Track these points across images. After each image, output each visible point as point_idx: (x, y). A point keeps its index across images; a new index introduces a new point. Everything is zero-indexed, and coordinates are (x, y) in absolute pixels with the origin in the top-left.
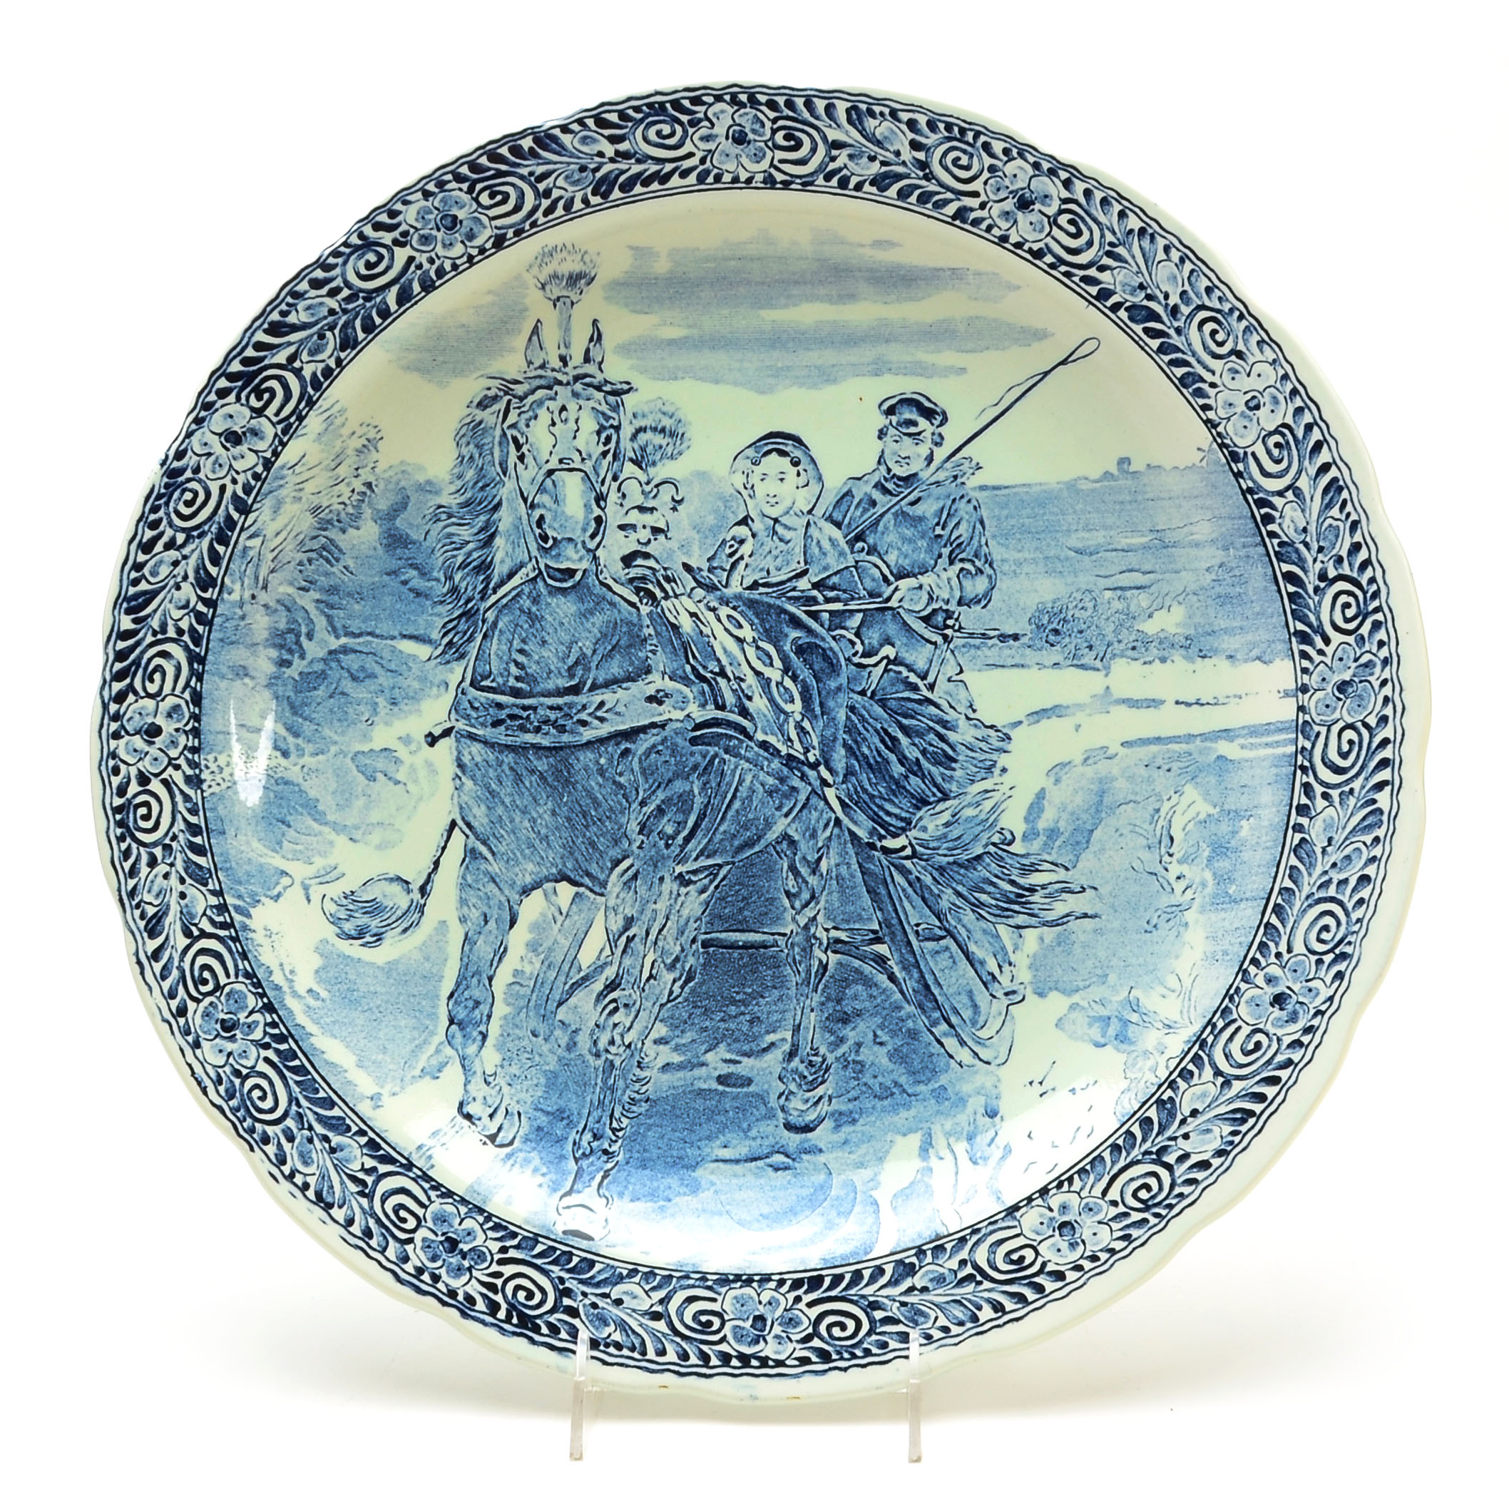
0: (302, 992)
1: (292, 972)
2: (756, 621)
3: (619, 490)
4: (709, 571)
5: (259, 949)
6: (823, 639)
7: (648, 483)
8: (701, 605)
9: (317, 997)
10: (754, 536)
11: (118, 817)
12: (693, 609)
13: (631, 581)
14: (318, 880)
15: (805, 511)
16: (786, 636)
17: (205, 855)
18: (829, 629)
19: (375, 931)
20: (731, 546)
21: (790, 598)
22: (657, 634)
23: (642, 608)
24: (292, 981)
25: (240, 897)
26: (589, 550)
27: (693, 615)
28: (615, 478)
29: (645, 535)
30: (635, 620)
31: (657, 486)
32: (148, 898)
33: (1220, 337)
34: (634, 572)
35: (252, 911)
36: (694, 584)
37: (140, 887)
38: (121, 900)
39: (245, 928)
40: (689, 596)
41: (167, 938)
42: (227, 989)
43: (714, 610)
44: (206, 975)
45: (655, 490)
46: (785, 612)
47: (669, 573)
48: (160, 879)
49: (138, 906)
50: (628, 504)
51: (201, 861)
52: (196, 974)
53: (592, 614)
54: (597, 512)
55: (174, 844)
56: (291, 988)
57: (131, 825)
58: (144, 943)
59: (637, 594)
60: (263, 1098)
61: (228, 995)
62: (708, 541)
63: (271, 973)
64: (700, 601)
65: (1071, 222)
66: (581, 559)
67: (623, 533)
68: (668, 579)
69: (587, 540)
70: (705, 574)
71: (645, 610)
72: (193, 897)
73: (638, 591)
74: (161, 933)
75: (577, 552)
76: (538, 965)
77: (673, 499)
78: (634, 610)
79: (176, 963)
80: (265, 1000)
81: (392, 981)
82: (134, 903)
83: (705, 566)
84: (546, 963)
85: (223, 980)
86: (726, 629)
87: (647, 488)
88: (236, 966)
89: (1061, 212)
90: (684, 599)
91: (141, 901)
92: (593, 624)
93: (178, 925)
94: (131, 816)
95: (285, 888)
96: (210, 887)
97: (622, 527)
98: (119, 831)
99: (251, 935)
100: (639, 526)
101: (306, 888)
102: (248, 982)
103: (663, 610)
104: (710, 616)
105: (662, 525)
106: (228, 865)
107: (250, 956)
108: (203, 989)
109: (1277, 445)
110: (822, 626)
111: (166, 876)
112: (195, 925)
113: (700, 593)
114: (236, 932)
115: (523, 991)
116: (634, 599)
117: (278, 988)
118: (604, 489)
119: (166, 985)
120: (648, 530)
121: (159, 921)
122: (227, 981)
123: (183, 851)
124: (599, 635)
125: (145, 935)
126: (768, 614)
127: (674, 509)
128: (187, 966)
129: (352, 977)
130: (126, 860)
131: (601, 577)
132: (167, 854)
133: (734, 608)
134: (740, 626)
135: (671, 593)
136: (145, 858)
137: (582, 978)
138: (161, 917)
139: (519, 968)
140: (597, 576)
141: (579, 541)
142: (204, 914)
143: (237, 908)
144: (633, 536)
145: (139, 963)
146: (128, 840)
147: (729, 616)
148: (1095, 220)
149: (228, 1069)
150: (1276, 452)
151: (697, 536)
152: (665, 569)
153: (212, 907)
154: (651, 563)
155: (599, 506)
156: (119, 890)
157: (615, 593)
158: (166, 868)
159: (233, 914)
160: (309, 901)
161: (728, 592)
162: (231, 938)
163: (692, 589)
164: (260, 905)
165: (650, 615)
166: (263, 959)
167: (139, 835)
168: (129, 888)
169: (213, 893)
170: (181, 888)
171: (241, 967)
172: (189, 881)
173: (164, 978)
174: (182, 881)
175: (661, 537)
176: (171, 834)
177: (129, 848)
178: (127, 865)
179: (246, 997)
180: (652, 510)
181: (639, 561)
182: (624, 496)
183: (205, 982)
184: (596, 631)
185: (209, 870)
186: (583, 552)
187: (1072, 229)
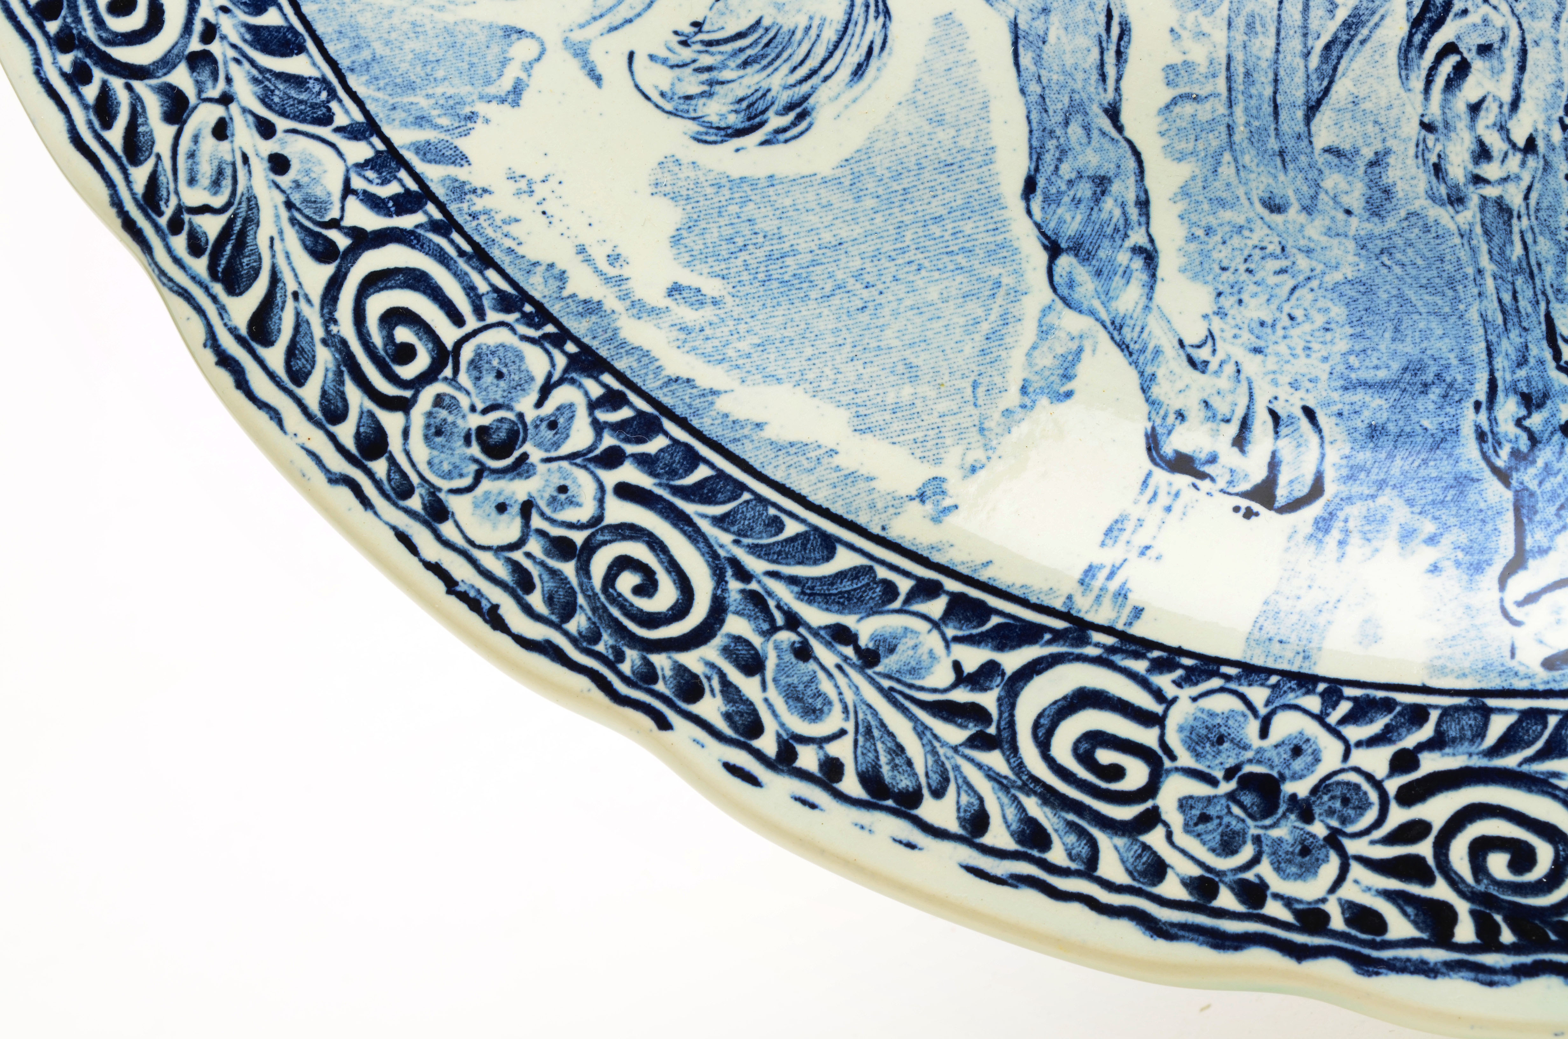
0: (655, 296)
1: (614, 259)
5: (513, 229)
9: (697, 298)
11: (53, 27)
14: (603, 23)
17: (301, 49)
19: (785, 97)
24: (620, 280)
25: (421, 121)
32: (193, 197)
35: (464, 144)
37: (164, 179)
38: (129, 226)
39: (461, 190)
41: (275, 279)
42: (467, 353)
44: (403, 334)
48: (208, 143)
49: (176, 225)
51: (296, 65)
52: (377, 339)
55: (216, 48)
56: (624, 297)
57: (91, 33)
58: (222, 310)
60: (648, 588)
61: (475, 364)
63: (562, 277)
72: (307, 159)
74: (257, 271)
76: (1220, 35)
79: (318, 332)
80: (571, 348)
81: (869, 203)
82: (163, 221)
84: (1240, 23)
85: (449, 334)
88: (470, 289)
91: (180, 209)
93: (292, 240)
94: (84, 13)
95: (528, 67)
96: (340, 119)
98: (66, 61)
99: (479, 204)
101: (580, 52)
102: (511, 318)
106: (366, 54)
107: (496, 254)
108: (407, 372)
111: (221, 131)
112: (335, 224)
114: (441, 207)
115: (1204, 112)
117: (591, 308)
119: (311, 393)
121: (241, 243)
122: (459, 333)
123: (242, 58)
125: (218, 289)
128: (346, 328)
129: (768, 225)
130: (107, 124)
132: (205, 75)
136: (153, 105)
137: (1347, 25)
138: (243, 233)
139: (1176, 58)
142: (348, 190)
143: (424, 150)
145: (225, 361)
146: (98, 75)
149: (534, 546)
153: (361, 166)
156: (117, 203)
158: (217, 111)
159: (420, 166)
160: (598, 79)
162: (434, 226)
164: (479, 126)
166: (531, 251)
167: (122, 54)
168: (140, 186)
169: (353, 132)
170: (269, 147)
171: (482, 287)
172: (281, 124)
173: (299, 377)
174: (266, 130)
176: (198, 27)
177: (105, 91)
178: (115, 136)
179: (520, 356)
183: (406, 354)
185: (323, 81)
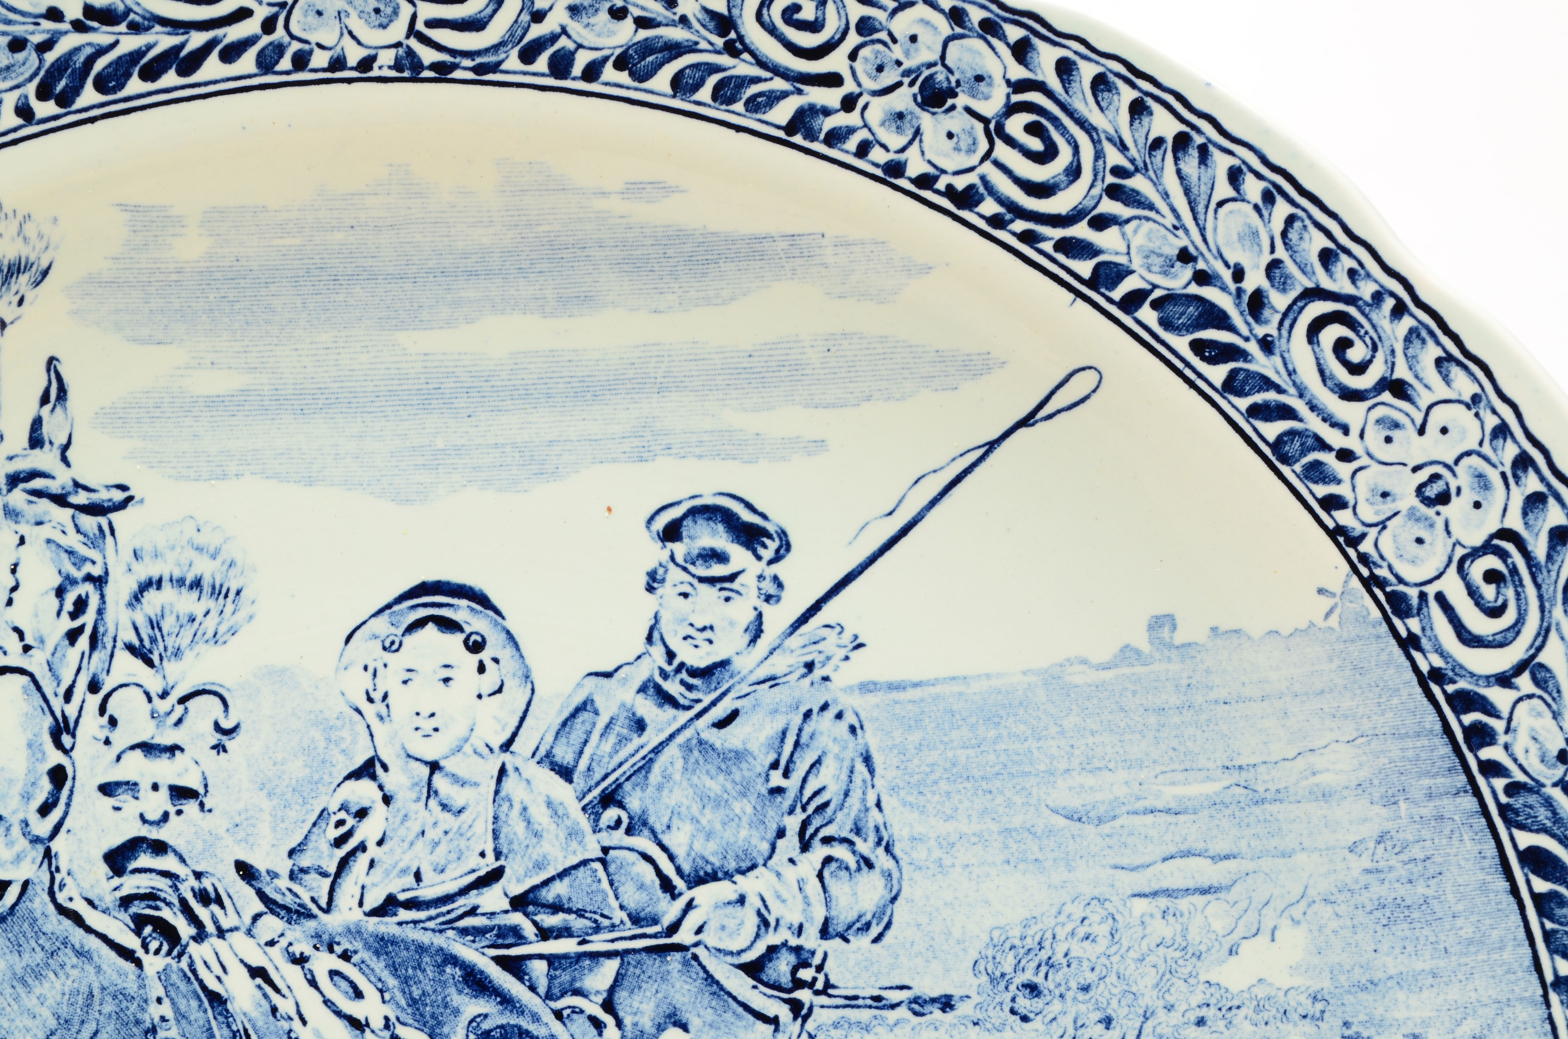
2: (392, 982)
3: (102, 710)
4: (292, 876)
6: (536, 1018)
7: (164, 695)
8: (275, 952)
10: (387, 800)
12: (257, 961)
13: (126, 902)
15: (496, 746)
16: (456, 1012)
18: (549, 996)
20: (340, 823)
21: (464, 932)
22: (180, 1016)
23: (146, 960)
26: (36, 840)
27: (258, 973)
28: (94, 686)
29: (160, 802)
30: (131, 986)
31: (183, 700)
33: (1356, 354)
34: (131, 884)
36: (260, 907)
40: (249, 932)
43: (300, 960)
45: (179, 710)
46: (453, 960)
47: (207, 883)
50: (122, 738)
53: (38, 976)
54: (56, 757)
59: (138, 932)
62: (292, 814)
64: (271, 943)
65: (1032, 129)
66: (18, 859)
67: (109, 802)
68: (204, 898)
69: (33, 818)
70: (284, 883)
71: (153, 964)
73: (139, 922)
75: (10, 844)
77: (217, 727)
78: (129, 967)
83: (284, 866)
86: (327, 1002)
87: (163, 706)
89: (1011, 109)
90: (238, 939)
92: (42, 1002)
97: (107, 789)
100: (145, 786)
103: (191, 965)
104: (292, 975)
105: (194, 783)
109: (1491, 576)
110: (533, 988)
113: (271, 925)
116: (131, 942)
118: (71, 711)
120: (164, 793)
124: (52, 1023)
126: (419, 967)
127: (219, 748)
131: (61, 898)
133: (345, 956)
134: (358, 994)
135: (210, 928)
140: (52, 893)
141: (15, 821)
144: (131, 807)
147: (333, 973)
148: (1082, 123)
150: (1489, 592)
151: (266, 804)
152: (198, 875)
154: (168, 862)
155: (59, 745)
157: (89, 930)
161: (333, 922)
163: (256, 917)
165: (163, 975)
175: (190, 807)
180: (173, 749)
181: (145, 860)
182: (113, 722)
184: (46, 1013)
186: (23, 843)
187: (1035, 144)
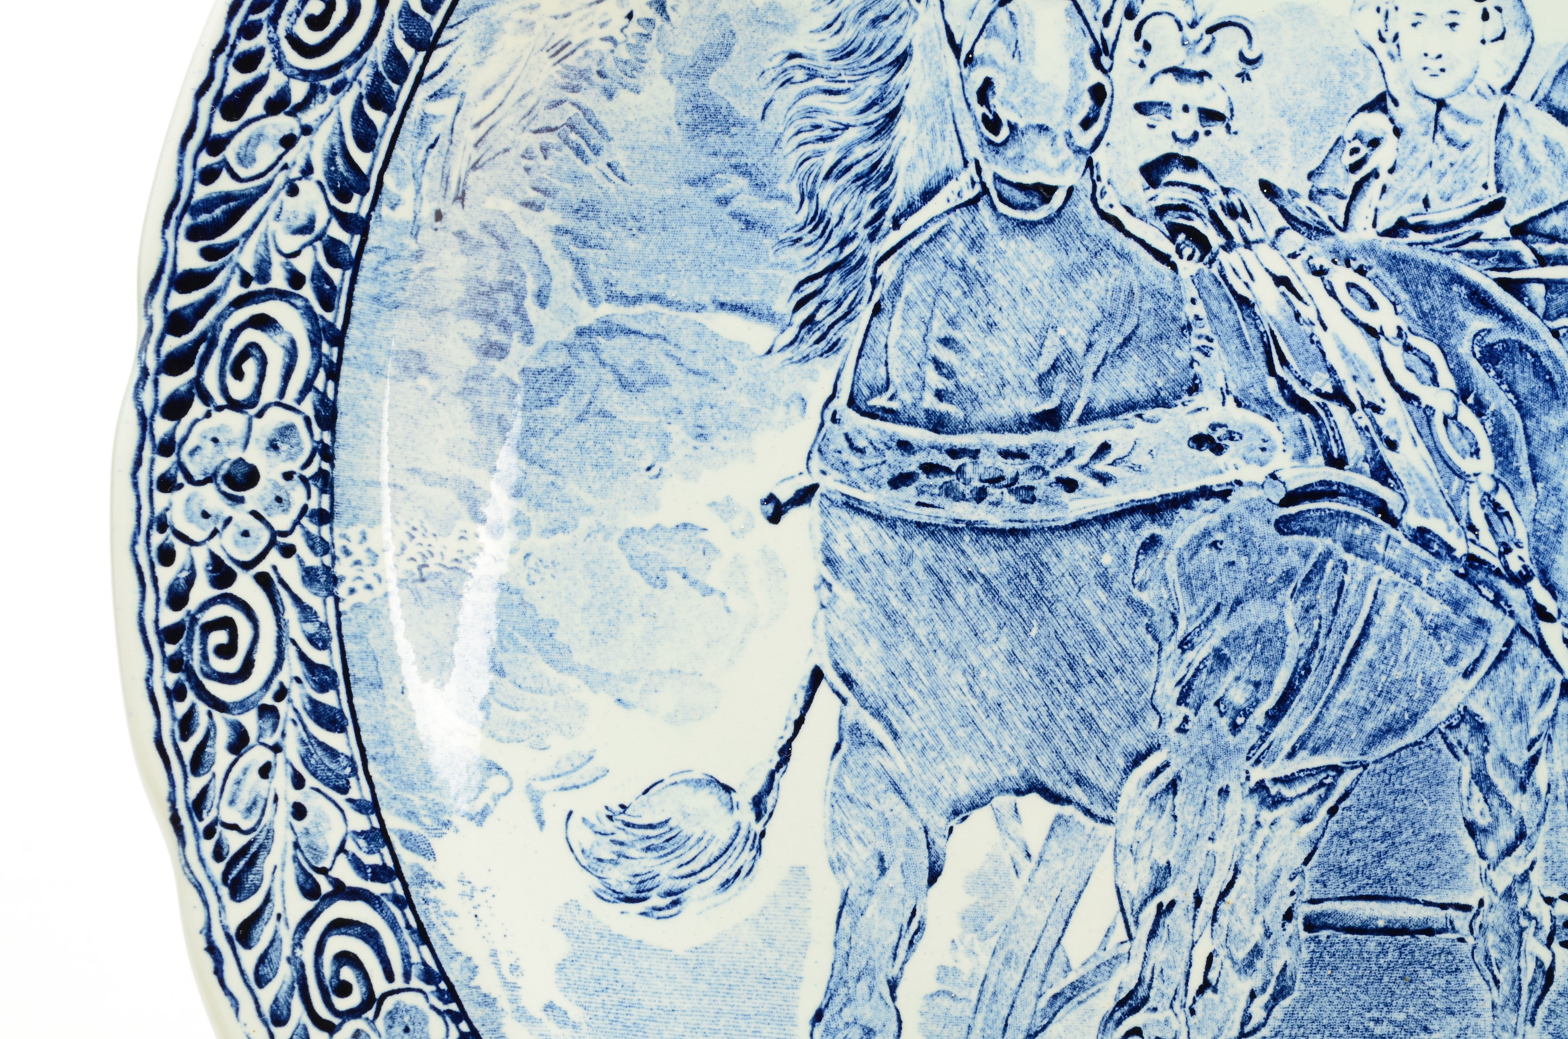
0: (535, 1008)
1: (514, 968)
2: (1404, 296)
3: (1138, 35)
4: (1311, 197)
5: (451, 921)
6: (1535, 335)
7: (1193, 25)
8: (1297, 263)
9: (563, 1019)
10: (1397, 132)
11: (170, 649)
12: (1281, 270)
13: (1161, 211)
14: (558, 782)
15: (1498, 87)
16: (1463, 326)
17: (343, 730)
18: (1546, 316)
19: (667, 885)
20: (1355, 151)
21: (1469, 255)
22: (1213, 316)
23: (1181, 264)
24: (514, 987)
25: (411, 815)
26: (1079, 151)
27: (1281, 281)
28: (1130, 13)
29: (1189, 123)
30: (1168, 287)
31: (1211, 30)
32: (229, 815)
34: (1165, 195)
35: (436, 844)
36: (1282, 223)
37: (214, 793)
38: (175, 820)
39: (423, 878)
40: (1273, 245)
41: (268, 899)
42: (389, 1004)
43: (1320, 272)
44: (347, 974)
45: (1207, 39)
46: (1459, 280)
47: (1234, 199)
48: (254, 776)
49: (209, 832)
50: (1155, 62)
51: (335, 740)
52: (328, 970)
53: (1084, 273)
54: (1096, 77)
55: (282, 707)
56: (513, 1001)
57: (196, 663)
58: (222, 909)
59: (1173, 239)
61: (391, 1015)
62: (1310, 140)
63: (474, 970)
64: (1294, 256)
66: (1063, 166)
67: (1145, 120)
68: (1232, 211)
69: (1077, 130)
70: (1304, 202)
71: (1187, 268)
72: (320, 815)
73: (1174, 230)
74: (257, 888)
75: (1056, 153)
76: (985, 958)
77: (1242, 57)
78: (1165, 269)
79: (287, 951)
80: (464, 1027)
81: (702, 986)
82: (201, 826)
83: (1304, 187)
84: (1001, 955)
85: (380, 985)
86: (1344, 311)
87: (1193, 35)
88: (406, 956)
90: (1262, 250)
91: (216, 820)
92: (1088, 294)
93: (290, 874)
94: (196, 646)
95: (497, 798)
96: (354, 793)
97: (1142, 108)
98: (171, 678)
99: (433, 893)
100: (1177, 107)
101: (536, 798)
102: (429, 989)
103: (1221, 271)
105: (1221, 107)
106: (388, 750)
107: (433, 936)
108: (342, 1004)
110: (1531, 309)
111: (265, 771)
112: (324, 871)
113: (1293, 239)
114: (405, 886)
115: (957, 1009)
116: (1167, 247)
117: (487, 1001)
118: (1109, 34)
119: (267, 996)
120: (1194, 115)
121: (251, 863)
122: (387, 987)
123: (298, 721)
124: (1098, 316)
125: (224, 891)
126: (1428, 284)
127: (1244, 76)
128: (307, 955)
129: (627, 978)
130: (185, 737)
131: (1103, 204)
132: (268, 724)
133: (1361, 271)
134: (1374, 306)
135: (1238, 239)
136: (223, 735)
137: (1073, 986)
138: (255, 856)
139: (950, 963)
140: (1094, 200)
141: (1060, 132)
142: (342, 849)
143: (407, 838)
144: (1164, 126)
145: (212, 950)
146: (191, 697)
147: (1350, 286)
151: (1287, 130)
152: (1226, 191)
153: (358, 834)
154: (1198, 178)
155: (1098, 65)
156: (172, 801)
157: (1128, 234)
158: (267, 755)
159: (399, 849)
160: (542, 823)
161: (1349, 240)
162: (396, 899)
163: (1279, 232)
164: (450, 833)
165: (1196, 279)
166: (458, 942)
167: (214, 688)
168: (193, 794)
169: (360, 807)
170: (297, 796)
171: (415, 958)
172: (310, 781)
173: (262, 981)
174: (298, 782)
175: (1218, 129)
176: (275, 687)
177: (192, 712)
178: (188, 748)
179: (425, 1021)
180: (1202, 75)
181: (1177, 174)
182: (1147, 47)
183: (344, 989)
184: (1092, 307)
185: (351, 759)
186: (1067, 153)
